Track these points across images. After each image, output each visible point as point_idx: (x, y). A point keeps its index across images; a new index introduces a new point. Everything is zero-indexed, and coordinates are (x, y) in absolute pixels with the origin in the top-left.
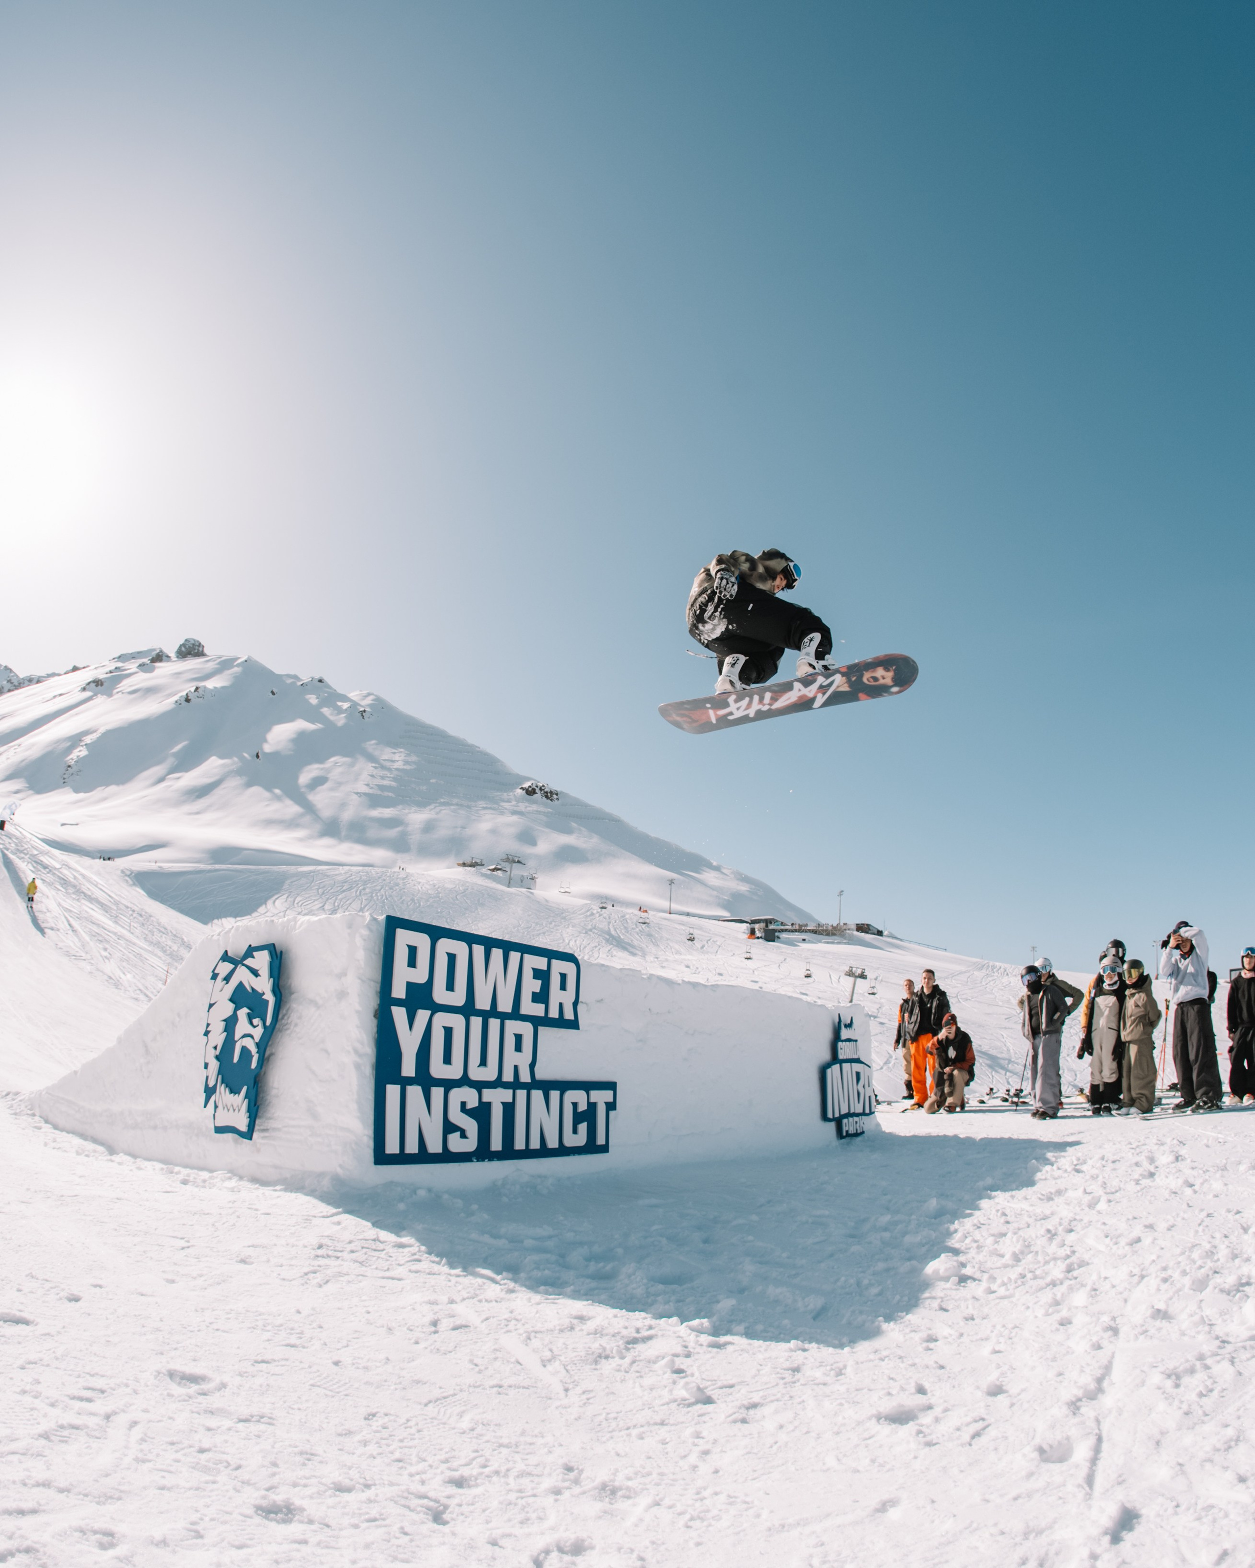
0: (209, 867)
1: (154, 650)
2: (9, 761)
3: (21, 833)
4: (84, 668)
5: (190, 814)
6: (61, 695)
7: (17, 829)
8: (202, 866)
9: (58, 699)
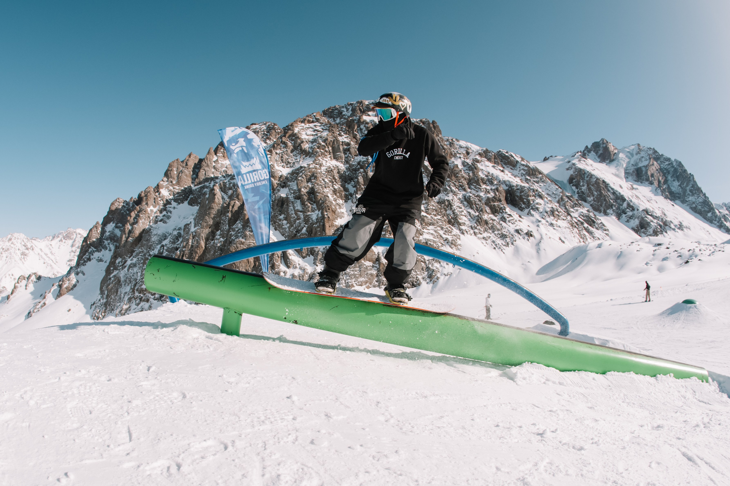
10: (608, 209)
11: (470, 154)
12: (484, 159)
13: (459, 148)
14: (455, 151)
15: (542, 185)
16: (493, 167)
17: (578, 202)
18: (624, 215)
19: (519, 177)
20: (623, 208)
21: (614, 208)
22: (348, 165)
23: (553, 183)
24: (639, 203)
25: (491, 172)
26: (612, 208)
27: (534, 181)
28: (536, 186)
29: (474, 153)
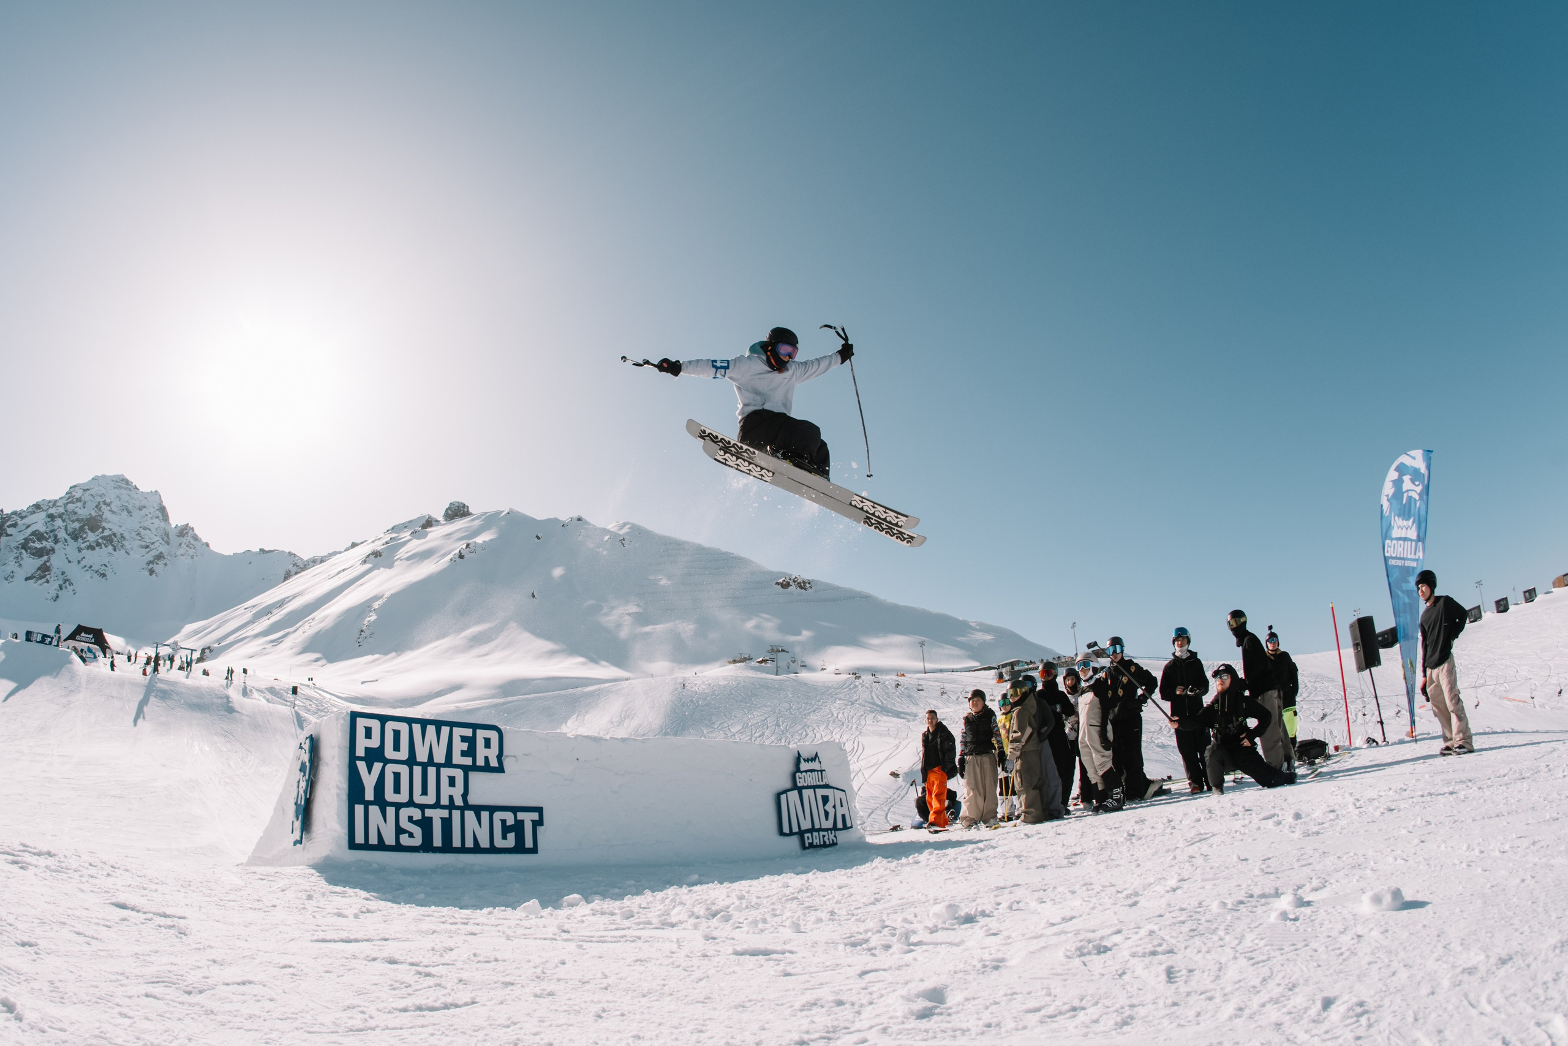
0: (502, 700)
1: (424, 517)
2: (306, 634)
3: (320, 695)
4: (362, 543)
5: (480, 656)
6: (344, 570)
7: (317, 692)
8: (495, 701)
9: (342, 574)
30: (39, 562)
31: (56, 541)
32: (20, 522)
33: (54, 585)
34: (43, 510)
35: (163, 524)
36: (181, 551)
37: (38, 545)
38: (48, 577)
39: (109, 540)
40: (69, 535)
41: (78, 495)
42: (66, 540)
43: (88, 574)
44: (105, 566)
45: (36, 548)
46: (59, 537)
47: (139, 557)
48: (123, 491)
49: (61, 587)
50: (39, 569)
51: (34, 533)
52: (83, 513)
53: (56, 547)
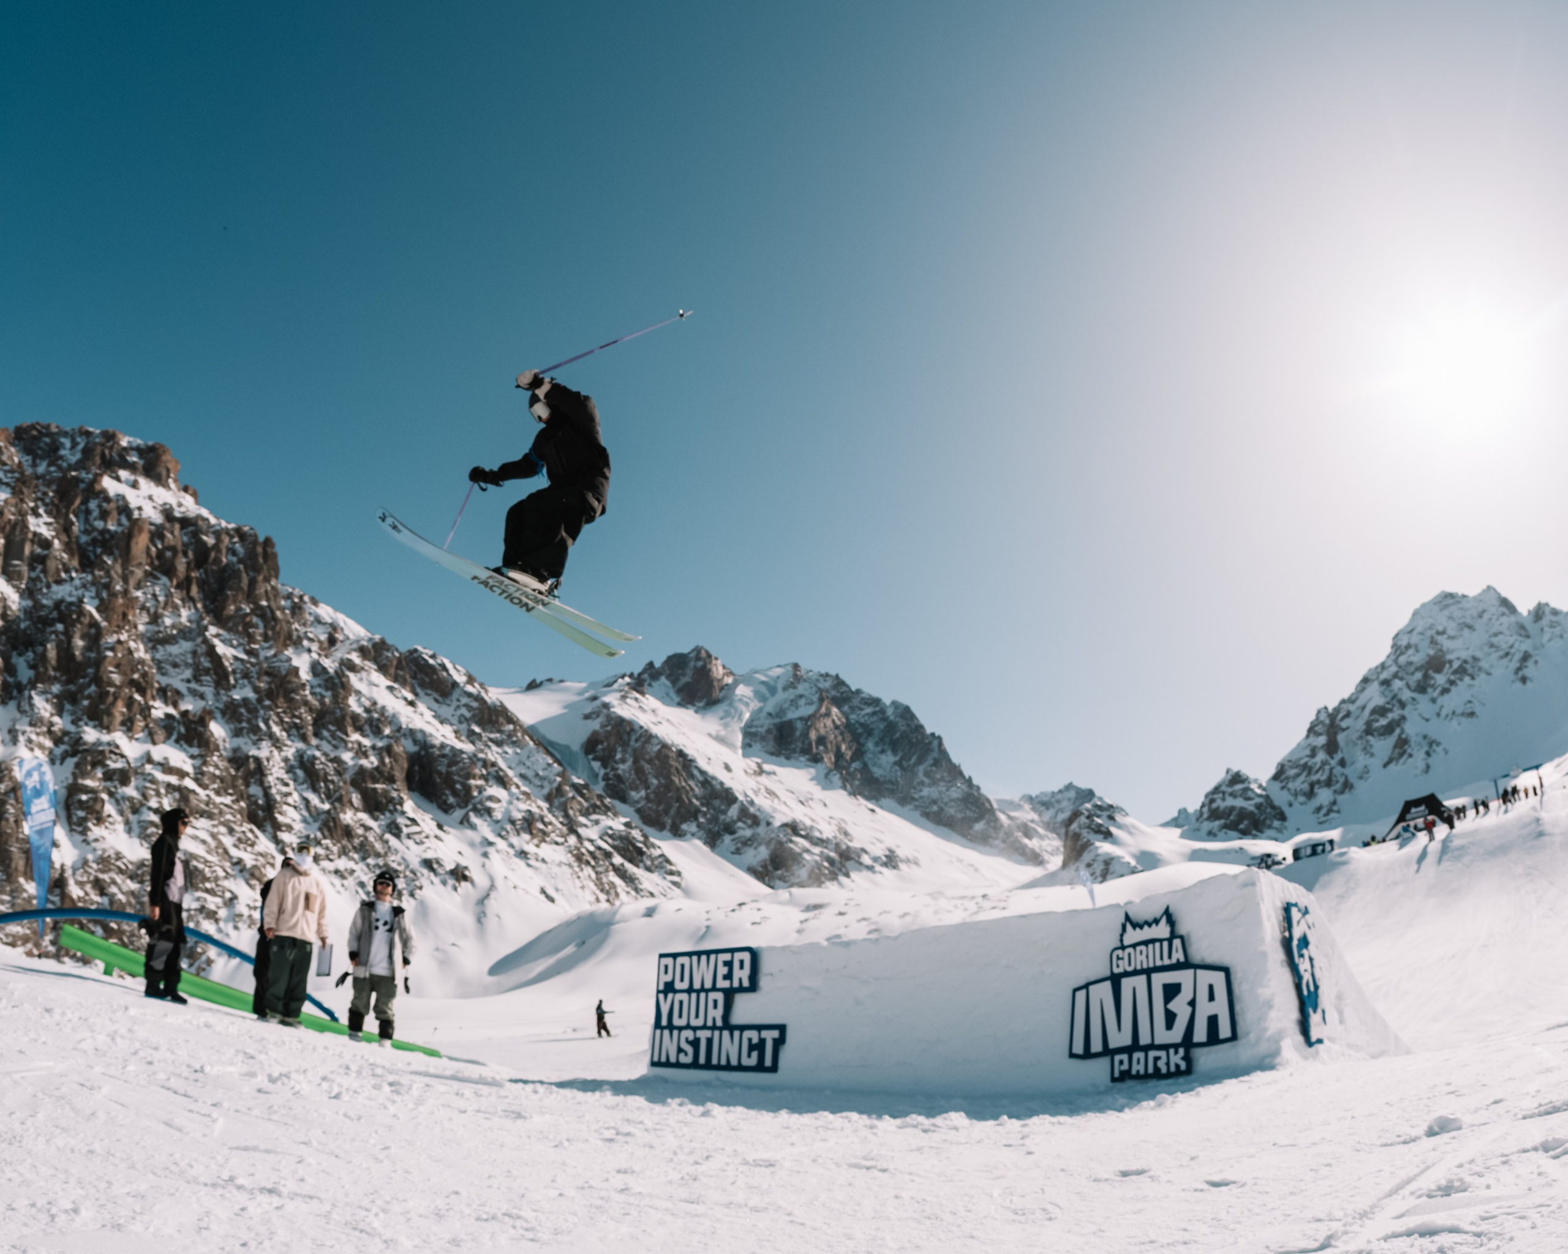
10: (685, 820)
11: (338, 645)
12: (368, 664)
13: (312, 623)
14: (302, 630)
15: (510, 750)
16: (390, 689)
17: (602, 802)
18: (727, 838)
19: (451, 724)
20: (728, 820)
21: (702, 820)
22: (29, 603)
23: (541, 749)
24: (775, 810)
25: (381, 702)
26: (696, 819)
27: (491, 740)
28: (493, 754)
29: (348, 642)
30: (1392, 740)
31: (1403, 705)
32: (1352, 708)
33: (1419, 756)
34: (1373, 681)
35: (1513, 619)
36: (1546, 636)
37: (1383, 722)
38: (1409, 751)
39: (1461, 671)
40: (1414, 691)
41: (1404, 643)
42: (1413, 699)
43: (1455, 722)
44: (1470, 702)
45: (1382, 726)
46: (1404, 698)
47: (1503, 670)
48: (1453, 608)
49: (1428, 754)
50: (1395, 747)
51: (1374, 712)
52: (1418, 658)
53: (1406, 712)
